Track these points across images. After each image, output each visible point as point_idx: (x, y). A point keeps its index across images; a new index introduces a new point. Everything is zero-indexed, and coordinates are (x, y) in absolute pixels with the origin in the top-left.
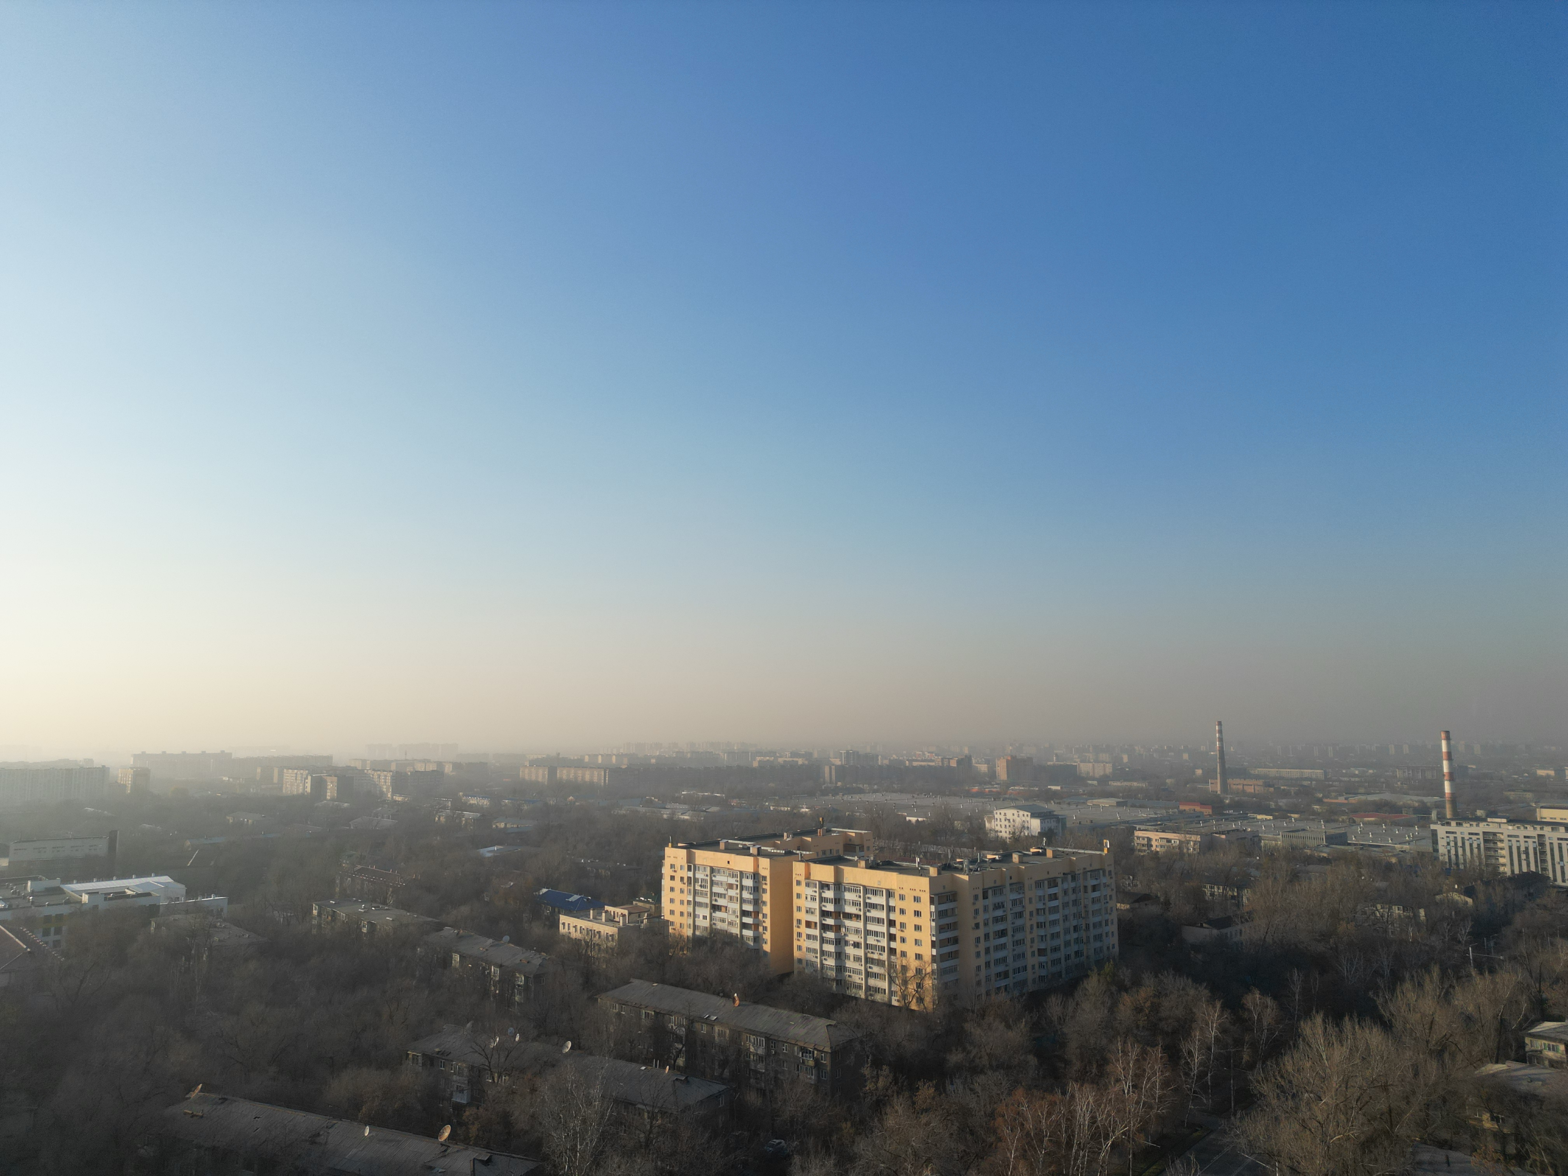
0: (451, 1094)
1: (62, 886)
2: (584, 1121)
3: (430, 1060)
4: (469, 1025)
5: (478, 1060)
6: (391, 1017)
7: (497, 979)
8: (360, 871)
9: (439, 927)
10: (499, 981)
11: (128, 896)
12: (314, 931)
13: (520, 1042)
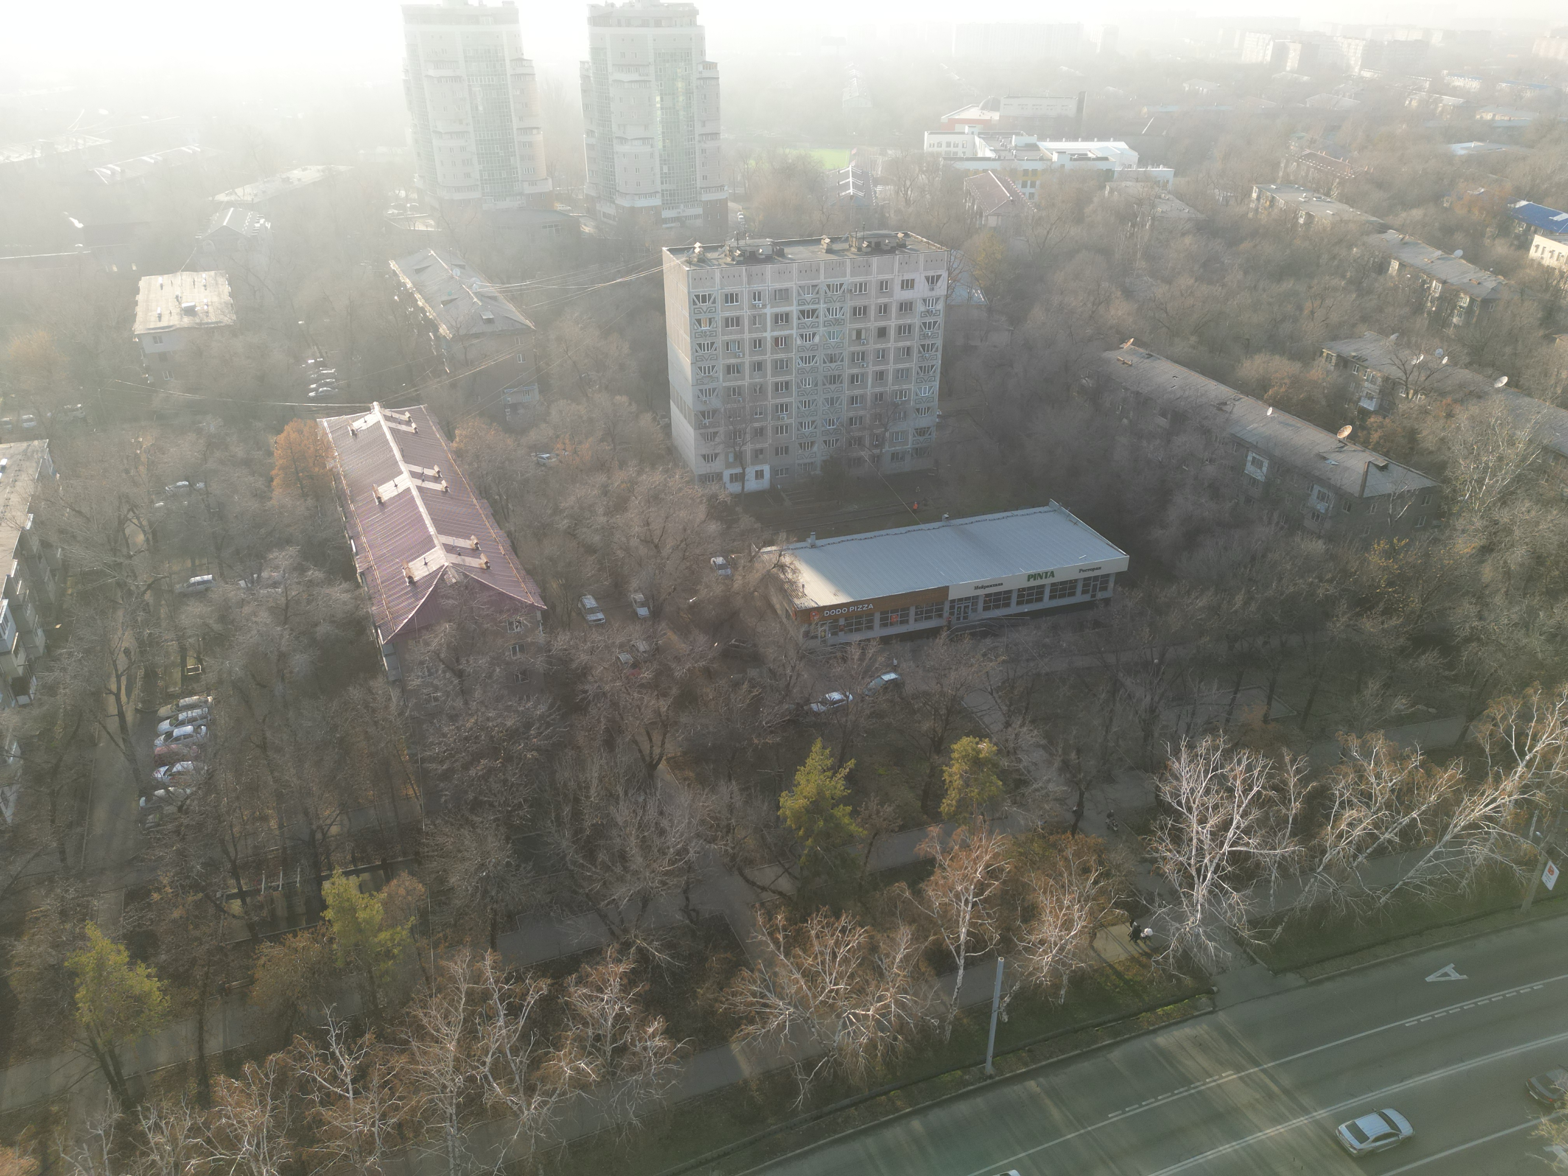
0: (1359, 399)
1: (1038, 143)
2: (1500, 459)
3: (1344, 362)
4: (1393, 337)
5: (1396, 373)
6: (1312, 312)
7: (1437, 295)
8: (1308, 156)
9: (1383, 229)
10: (1439, 298)
11: (1089, 159)
12: (1250, 215)
13: (1446, 365)
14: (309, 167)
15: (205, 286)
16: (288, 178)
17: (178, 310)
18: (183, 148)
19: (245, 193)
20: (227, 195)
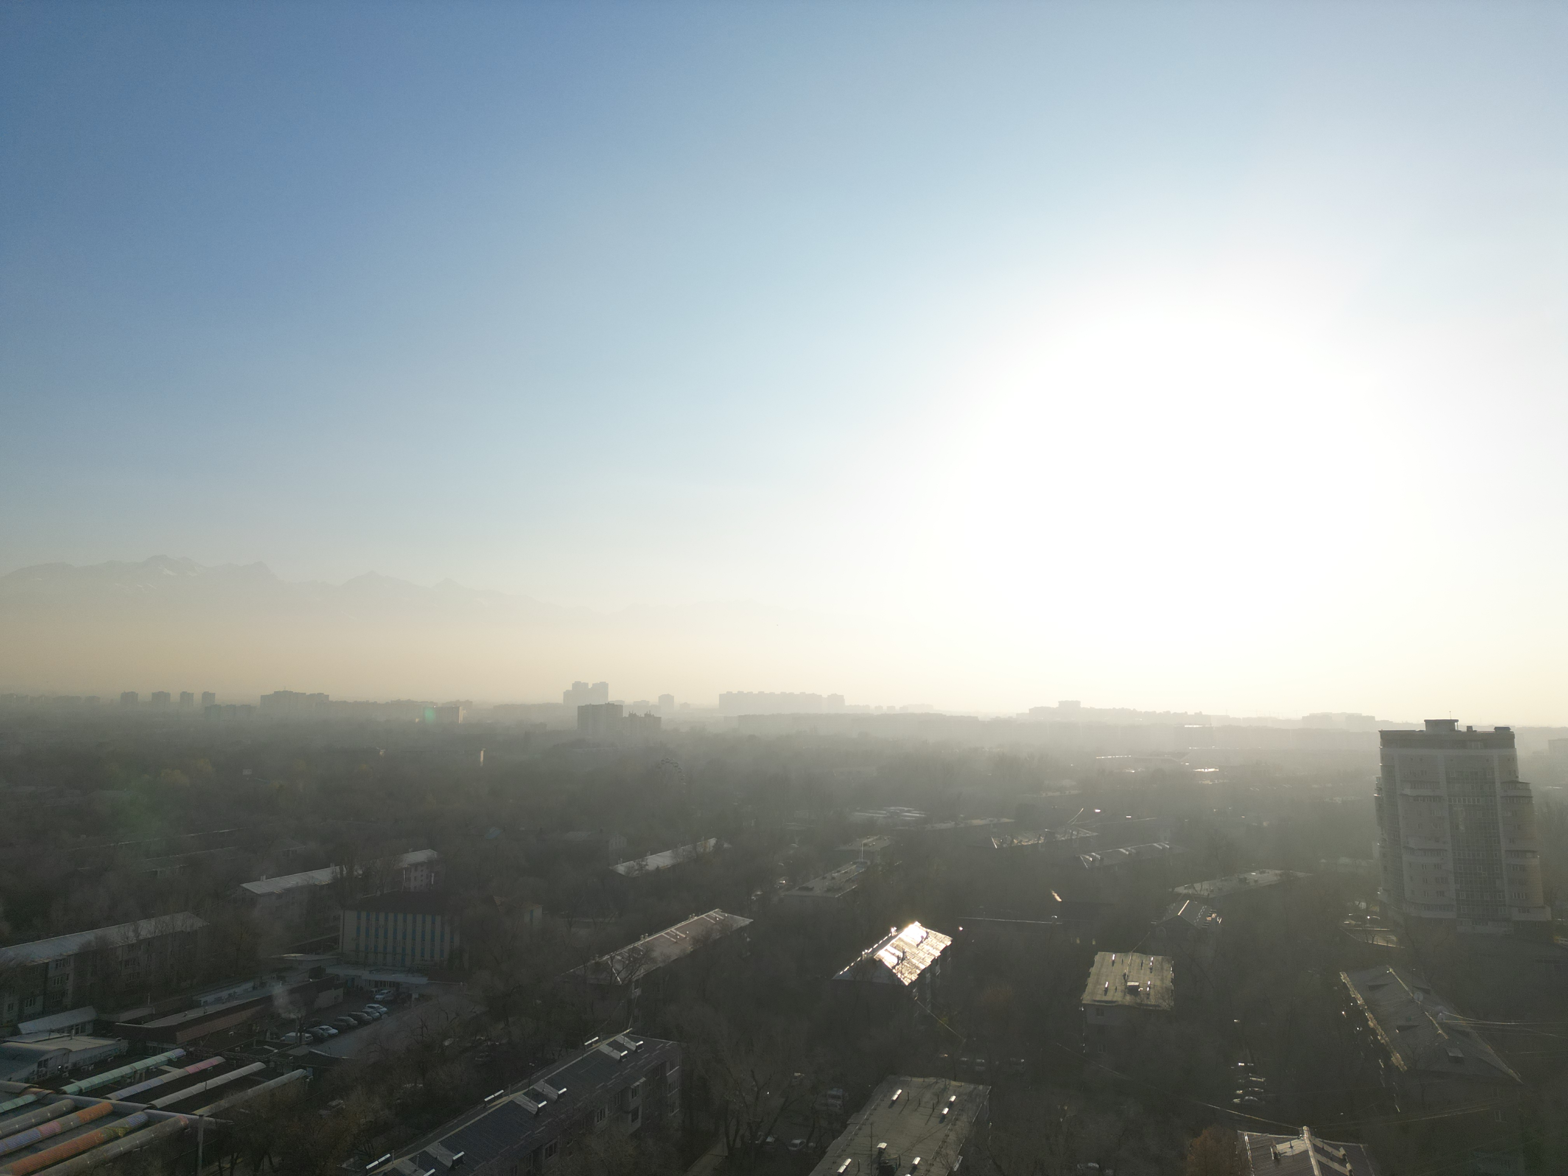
14: (1267, 871)
15: (1151, 969)
16: (1245, 879)
17: (1123, 987)
18: (1155, 844)
19: (1203, 888)
20: (1186, 888)
